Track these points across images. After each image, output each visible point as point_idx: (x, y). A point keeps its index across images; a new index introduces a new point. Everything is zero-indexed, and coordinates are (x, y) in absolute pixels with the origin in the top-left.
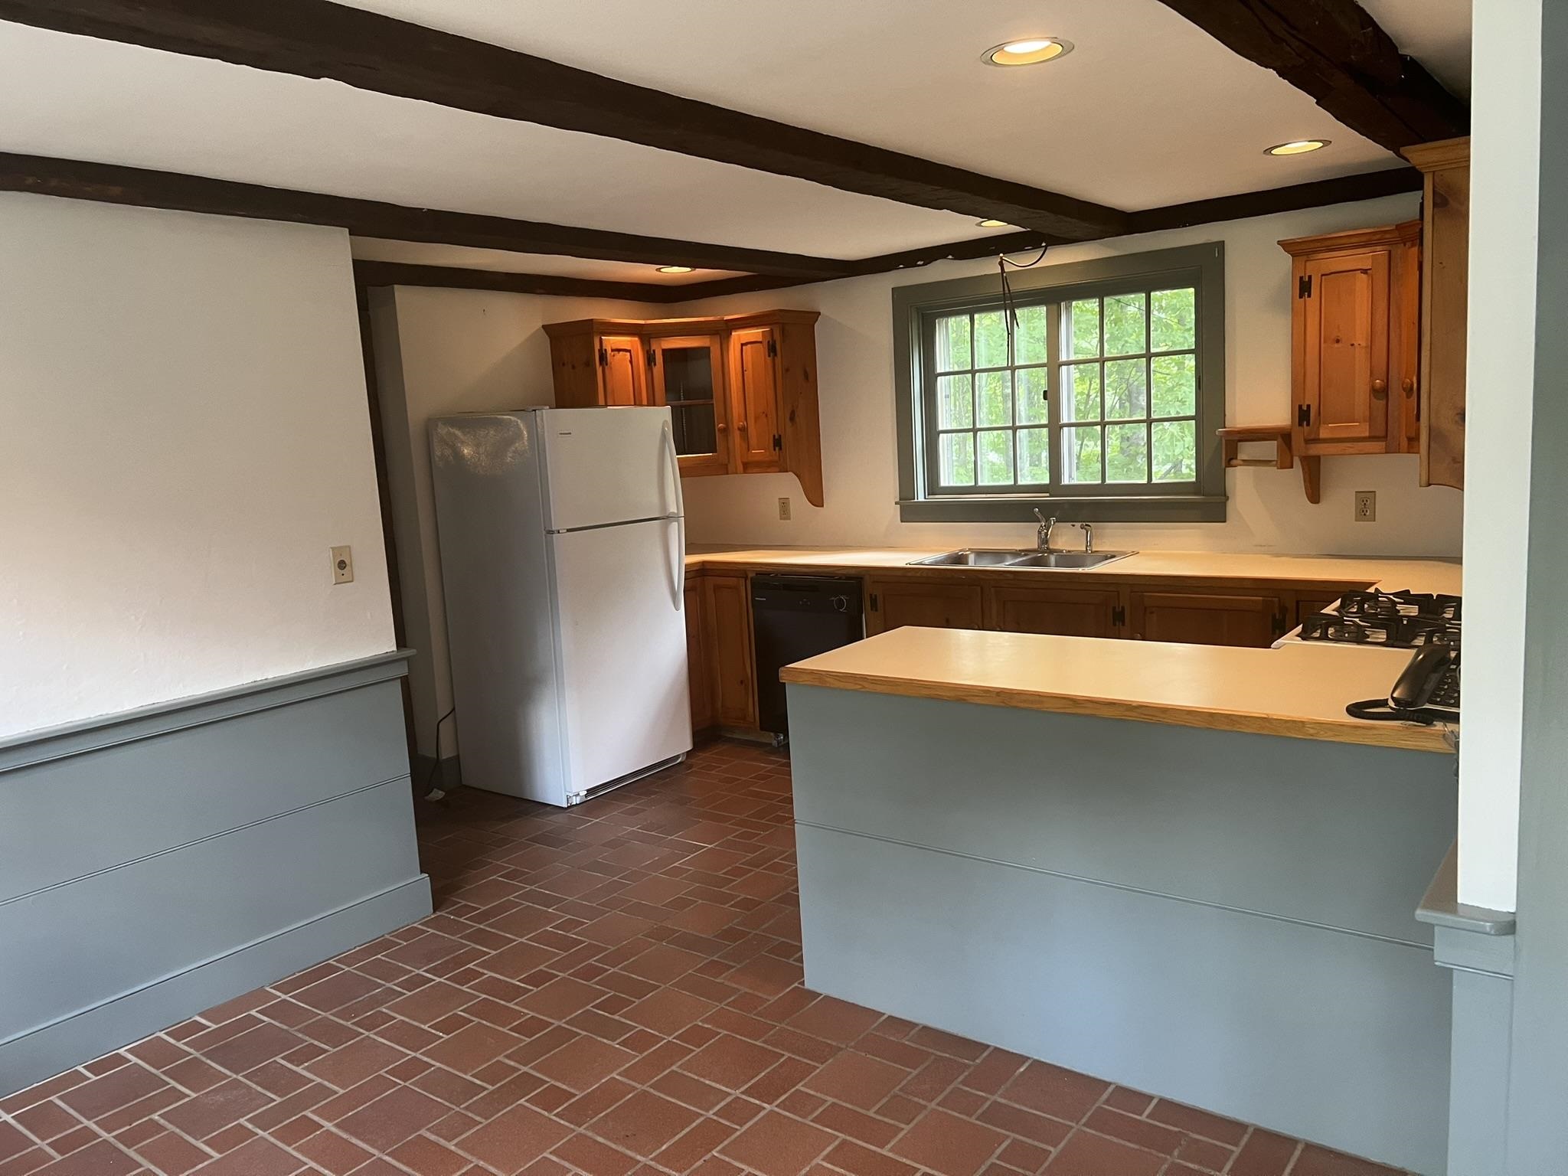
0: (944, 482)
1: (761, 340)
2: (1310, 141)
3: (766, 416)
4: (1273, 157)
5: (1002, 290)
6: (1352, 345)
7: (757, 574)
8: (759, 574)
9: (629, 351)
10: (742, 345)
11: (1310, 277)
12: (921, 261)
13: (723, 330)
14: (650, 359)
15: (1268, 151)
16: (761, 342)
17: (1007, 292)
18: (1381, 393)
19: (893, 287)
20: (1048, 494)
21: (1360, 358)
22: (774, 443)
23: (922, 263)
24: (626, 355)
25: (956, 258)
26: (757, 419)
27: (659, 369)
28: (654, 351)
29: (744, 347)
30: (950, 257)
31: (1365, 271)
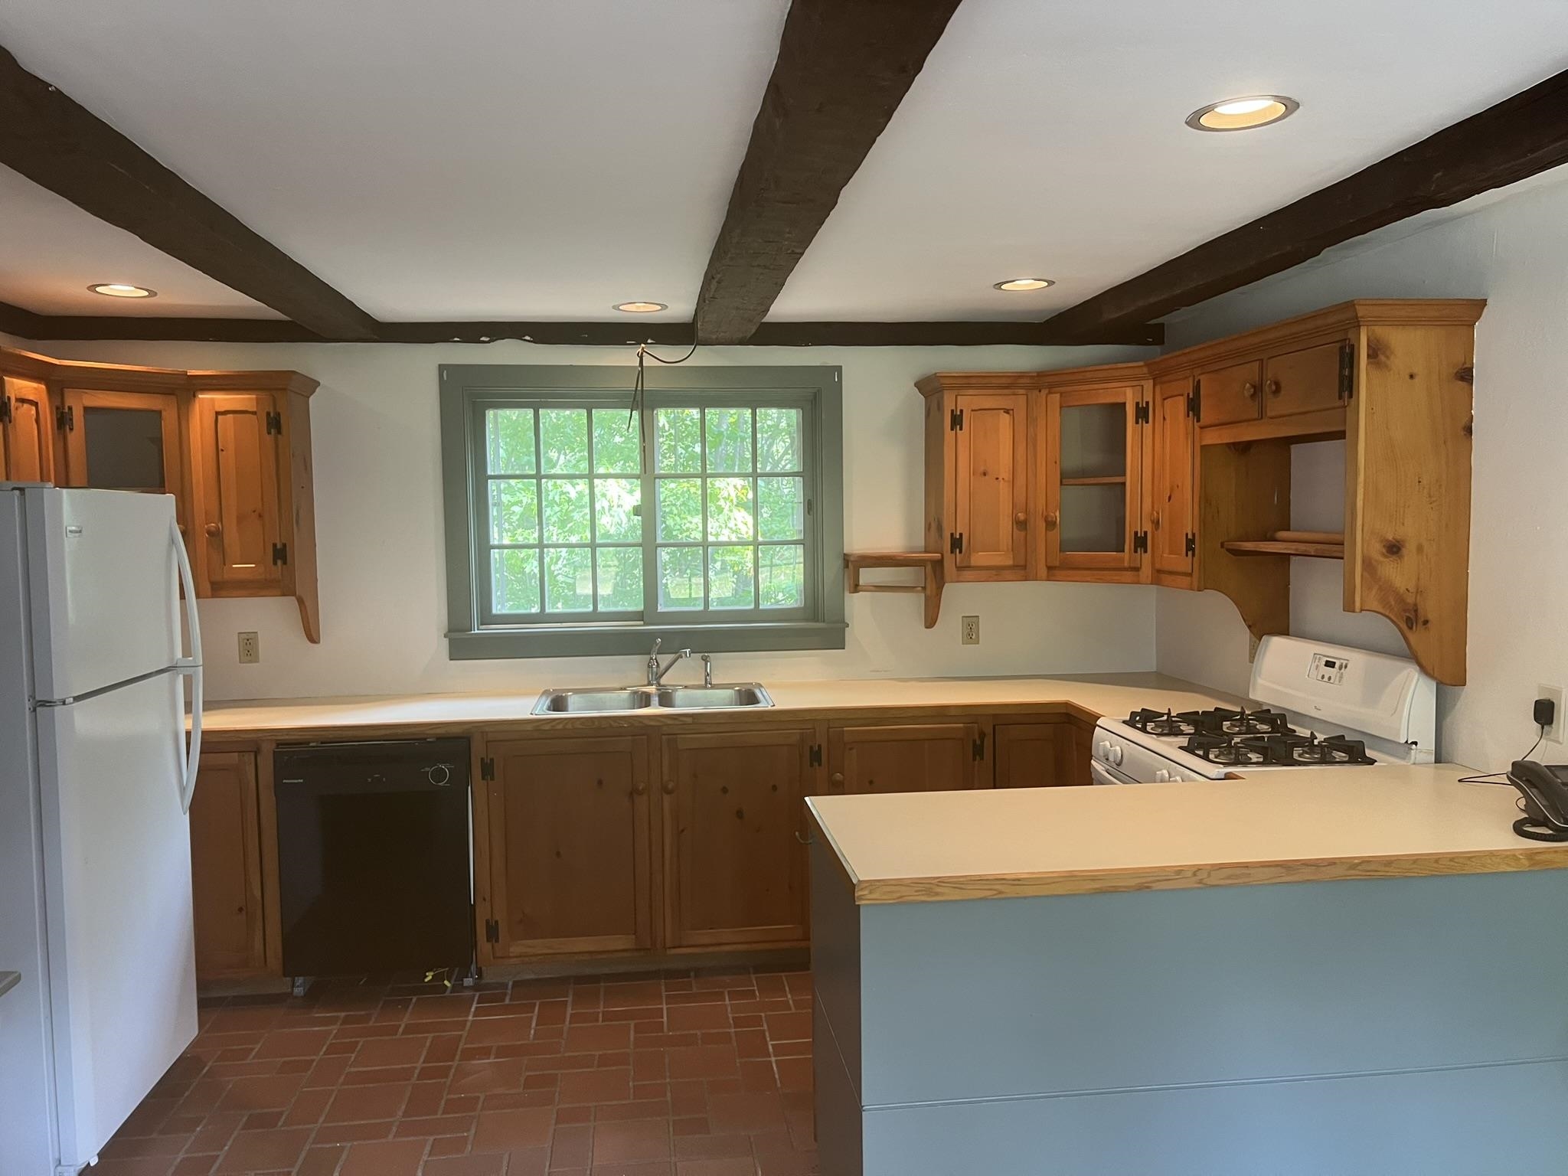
0: (497, 609)
1: (255, 410)
2: (1035, 280)
3: (260, 516)
4: (1001, 291)
5: (635, 386)
6: (997, 479)
7: (278, 745)
8: (282, 744)
9: (36, 404)
10: (217, 413)
11: (961, 411)
12: (487, 336)
13: (184, 388)
14: (63, 420)
15: (999, 285)
16: (254, 413)
17: (639, 388)
18: (1021, 525)
19: (440, 363)
20: (642, 623)
21: (1004, 490)
22: (274, 555)
23: (488, 339)
24: (31, 410)
25: (537, 340)
26: (241, 519)
27: (76, 438)
28: (70, 408)
29: (220, 417)
30: (527, 338)
31: (1007, 411)
